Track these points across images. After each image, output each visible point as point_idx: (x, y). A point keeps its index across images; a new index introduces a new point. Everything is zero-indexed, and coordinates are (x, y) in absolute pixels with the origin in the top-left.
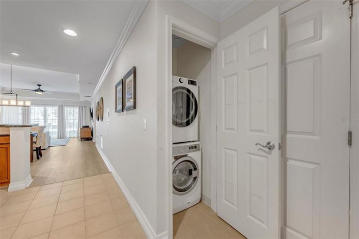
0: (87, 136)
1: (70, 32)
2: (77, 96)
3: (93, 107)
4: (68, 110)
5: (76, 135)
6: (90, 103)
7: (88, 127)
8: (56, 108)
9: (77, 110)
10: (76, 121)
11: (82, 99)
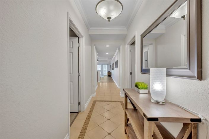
0: (110, 75)
1: (107, 53)
2: (107, 61)
3: (111, 65)
4: (104, 66)
5: (106, 75)
6: (110, 63)
7: (110, 72)
8: (101, 66)
9: (106, 66)
10: (106, 70)
11: (108, 62)
